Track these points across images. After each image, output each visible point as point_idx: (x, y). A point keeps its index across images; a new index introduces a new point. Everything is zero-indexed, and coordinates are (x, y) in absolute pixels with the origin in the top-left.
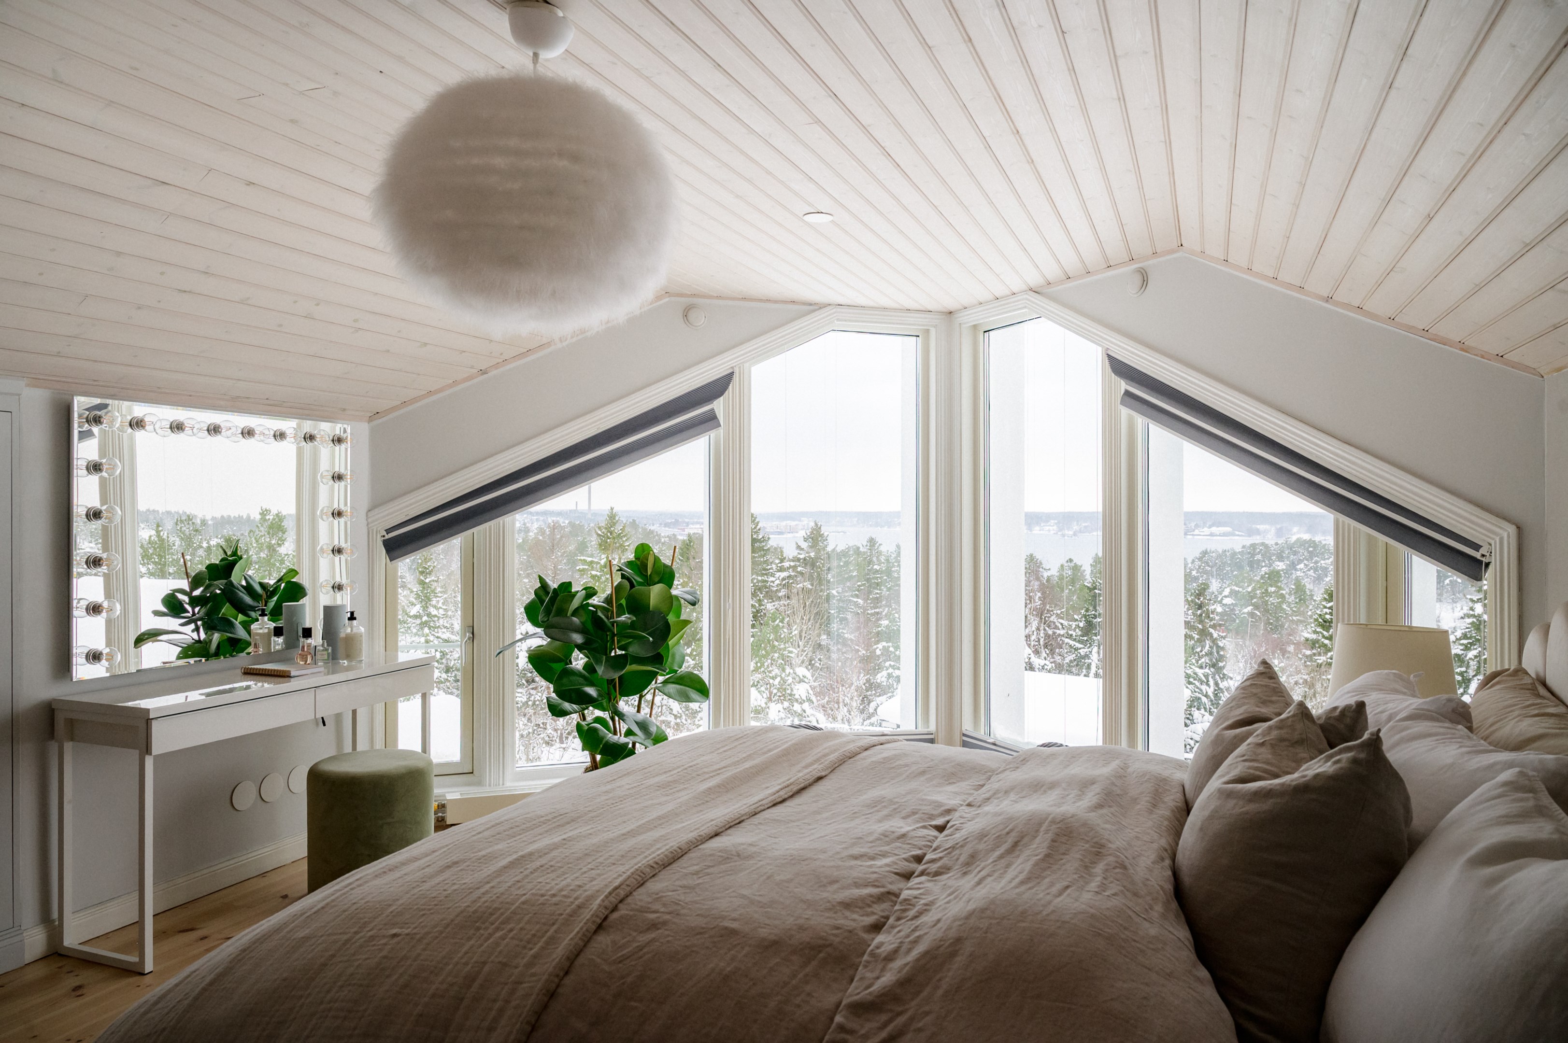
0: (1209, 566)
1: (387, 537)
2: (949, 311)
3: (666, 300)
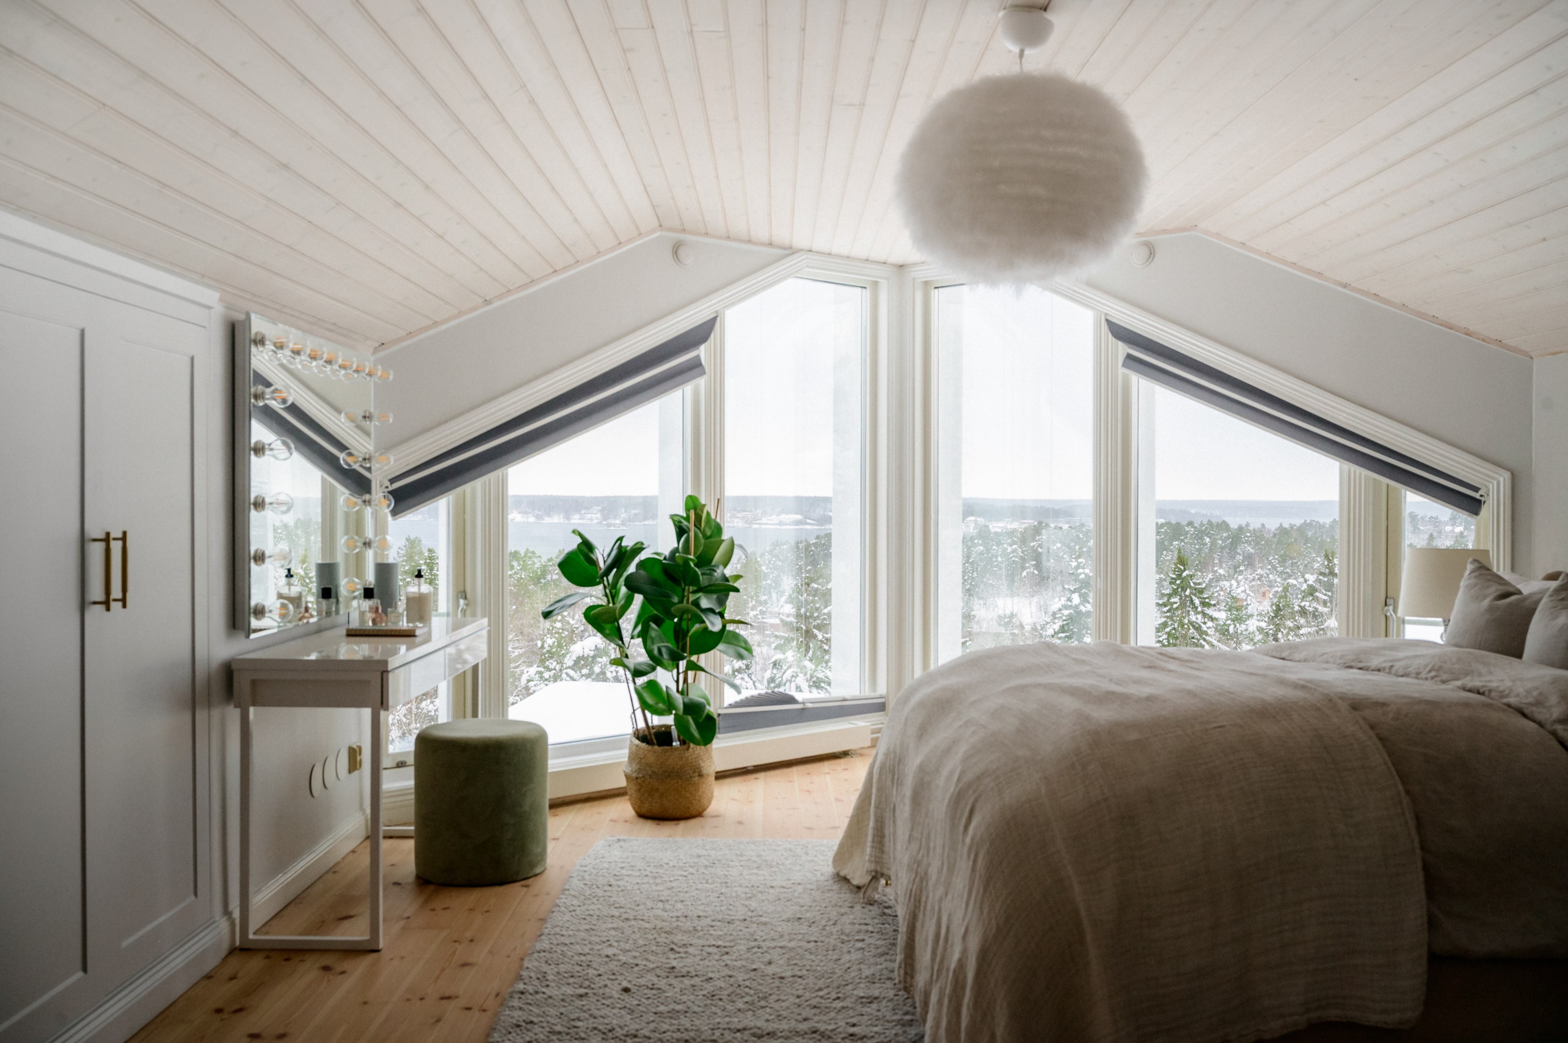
0: (780, 560)
1: (390, 489)
2: (901, 263)
3: (658, 234)
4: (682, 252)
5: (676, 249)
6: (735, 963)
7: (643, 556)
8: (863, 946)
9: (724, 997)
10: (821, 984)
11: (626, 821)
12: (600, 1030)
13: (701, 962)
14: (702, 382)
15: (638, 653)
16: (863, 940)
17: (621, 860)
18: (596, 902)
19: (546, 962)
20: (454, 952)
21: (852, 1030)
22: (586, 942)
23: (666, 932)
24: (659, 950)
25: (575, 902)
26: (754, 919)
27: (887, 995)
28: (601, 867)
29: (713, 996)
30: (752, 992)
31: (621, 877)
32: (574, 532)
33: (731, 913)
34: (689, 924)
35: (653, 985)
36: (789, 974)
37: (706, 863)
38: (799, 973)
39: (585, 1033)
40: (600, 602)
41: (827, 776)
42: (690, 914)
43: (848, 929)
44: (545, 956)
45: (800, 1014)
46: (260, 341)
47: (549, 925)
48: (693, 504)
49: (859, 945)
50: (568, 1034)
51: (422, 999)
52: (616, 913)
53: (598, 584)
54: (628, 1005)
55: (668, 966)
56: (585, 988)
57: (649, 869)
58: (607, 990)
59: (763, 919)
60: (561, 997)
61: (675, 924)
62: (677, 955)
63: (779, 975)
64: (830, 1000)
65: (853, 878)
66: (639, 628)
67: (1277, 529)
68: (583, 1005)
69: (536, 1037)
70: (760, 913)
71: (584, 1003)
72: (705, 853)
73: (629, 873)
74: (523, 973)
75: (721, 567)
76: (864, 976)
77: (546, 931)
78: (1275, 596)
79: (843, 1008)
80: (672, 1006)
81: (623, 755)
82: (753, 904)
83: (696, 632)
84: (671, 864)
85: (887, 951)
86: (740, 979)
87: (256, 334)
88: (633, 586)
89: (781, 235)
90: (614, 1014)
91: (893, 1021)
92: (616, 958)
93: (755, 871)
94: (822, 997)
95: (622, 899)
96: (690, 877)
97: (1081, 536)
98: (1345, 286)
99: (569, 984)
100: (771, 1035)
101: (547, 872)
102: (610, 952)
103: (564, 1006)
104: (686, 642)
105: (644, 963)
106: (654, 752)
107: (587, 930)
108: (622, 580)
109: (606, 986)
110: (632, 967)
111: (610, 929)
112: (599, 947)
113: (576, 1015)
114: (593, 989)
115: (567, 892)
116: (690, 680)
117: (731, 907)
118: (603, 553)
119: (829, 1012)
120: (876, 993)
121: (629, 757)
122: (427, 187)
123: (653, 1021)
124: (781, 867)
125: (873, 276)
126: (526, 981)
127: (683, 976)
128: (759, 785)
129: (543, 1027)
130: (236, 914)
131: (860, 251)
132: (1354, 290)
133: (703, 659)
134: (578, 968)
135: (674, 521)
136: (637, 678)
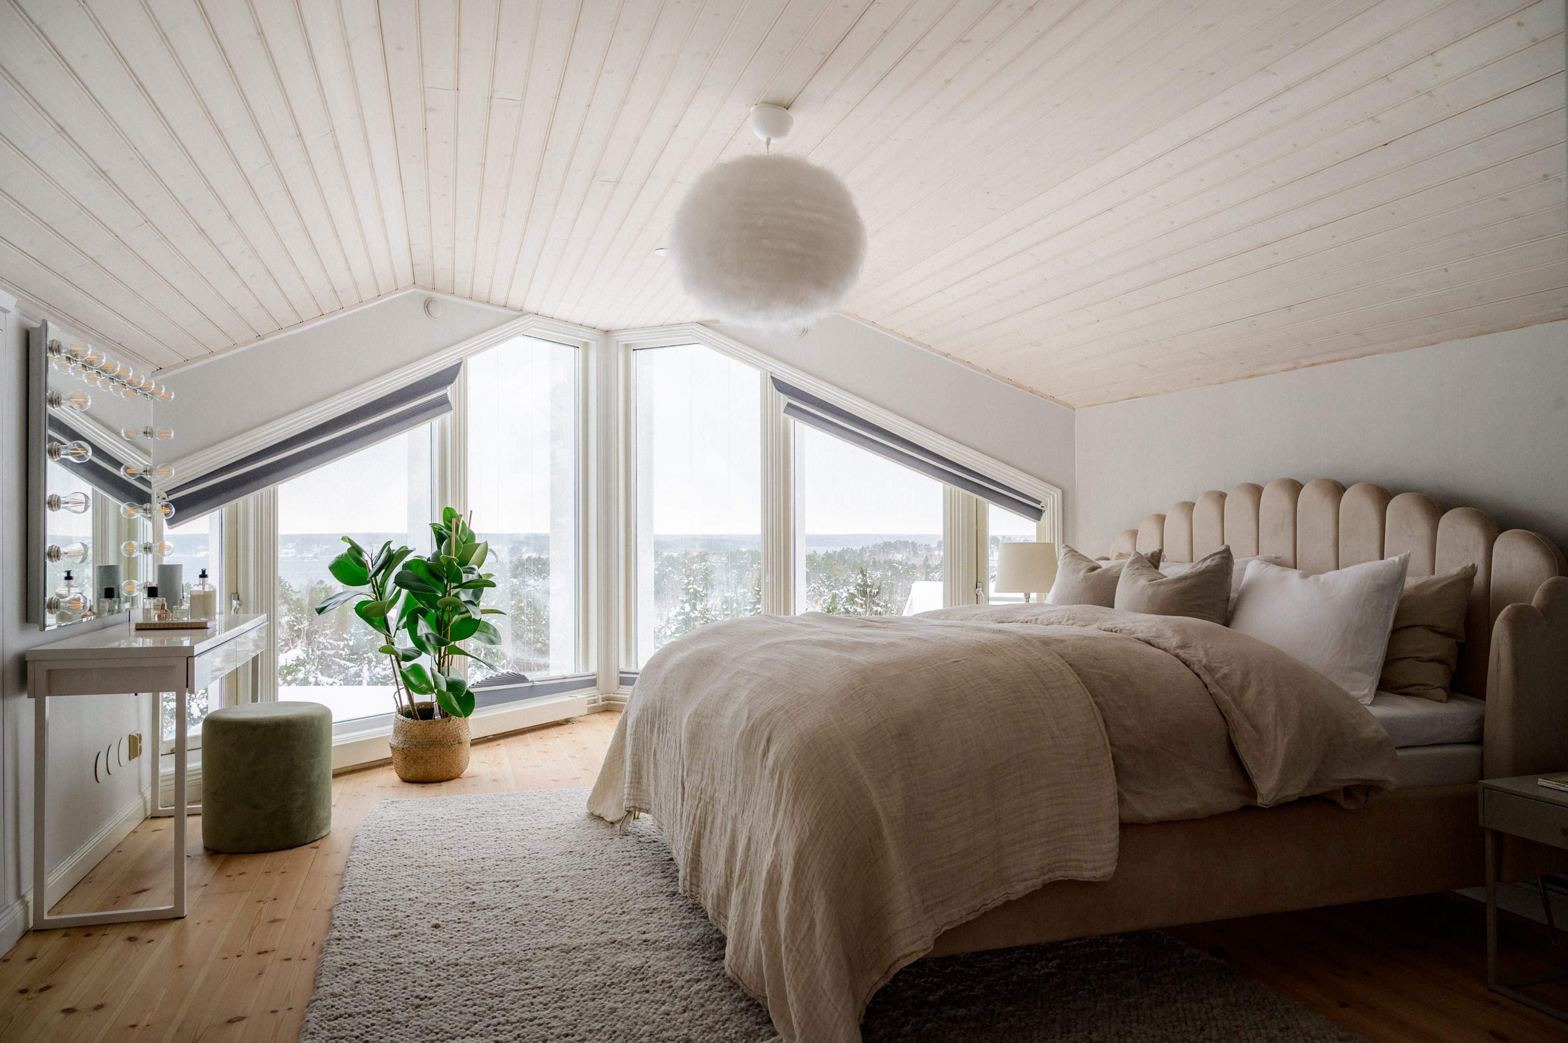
1: (171, 499)
2: (607, 329)
3: (412, 290)
4: (432, 307)
5: (427, 305)
6: (527, 893)
7: (409, 558)
8: (631, 869)
9: (526, 922)
10: (605, 902)
11: (393, 787)
12: (422, 964)
13: (496, 896)
14: (448, 416)
15: (404, 641)
16: (629, 864)
17: (399, 818)
18: (387, 855)
19: (354, 910)
20: (261, 911)
21: (644, 937)
22: (387, 890)
23: (457, 874)
24: (457, 889)
25: (367, 857)
26: (532, 856)
27: (663, 906)
28: (383, 825)
29: (516, 922)
30: (549, 916)
31: (404, 832)
32: (343, 539)
33: (510, 853)
34: (476, 865)
35: (459, 919)
36: (576, 897)
37: (477, 814)
38: (585, 896)
39: (409, 967)
40: (369, 599)
41: (557, 739)
42: (474, 857)
43: (614, 856)
44: (351, 905)
45: (596, 929)
46: (56, 349)
47: (348, 879)
48: (450, 516)
49: (628, 868)
50: (392, 971)
51: (239, 956)
52: (408, 862)
53: (368, 583)
54: (442, 939)
55: (468, 902)
56: (397, 929)
57: (427, 823)
58: (418, 928)
59: (540, 855)
60: (377, 939)
61: (464, 866)
62: (474, 892)
63: (568, 899)
64: (618, 915)
65: (607, 816)
66: (405, 619)
67: (824, 555)
68: (400, 944)
69: (363, 977)
70: (536, 851)
71: (401, 941)
72: (472, 806)
73: (410, 828)
74: (334, 922)
75: (477, 569)
76: (639, 892)
77: (347, 884)
78: (824, 602)
79: (630, 920)
80: (483, 935)
81: (388, 730)
82: (528, 845)
83: (455, 622)
84: (446, 817)
85: (652, 871)
86: (536, 906)
87: (52, 341)
88: (400, 583)
89: (516, 299)
90: (431, 948)
91: (675, 925)
92: (419, 900)
93: (522, 818)
94: (609, 913)
95: (409, 850)
96: (465, 827)
97: (686, 561)
98: (947, 356)
99: (381, 927)
100: (577, 949)
102: (412, 895)
103: (383, 947)
104: (447, 631)
105: (446, 901)
106: (420, 725)
107: (384, 879)
108: (390, 580)
109: (416, 925)
110: (436, 907)
111: (406, 876)
112: (401, 892)
113: (396, 953)
114: (404, 929)
115: (356, 849)
116: (451, 666)
117: (509, 848)
118: (372, 553)
119: (619, 925)
120: (654, 905)
121: (394, 732)
123: (469, 950)
124: (542, 812)
125: (586, 339)
126: (339, 929)
127: (485, 909)
128: (502, 749)
129: (367, 967)
130: (30, 897)
131: (577, 317)
132: (954, 359)
134: (386, 913)
135: (432, 530)
136: (402, 663)
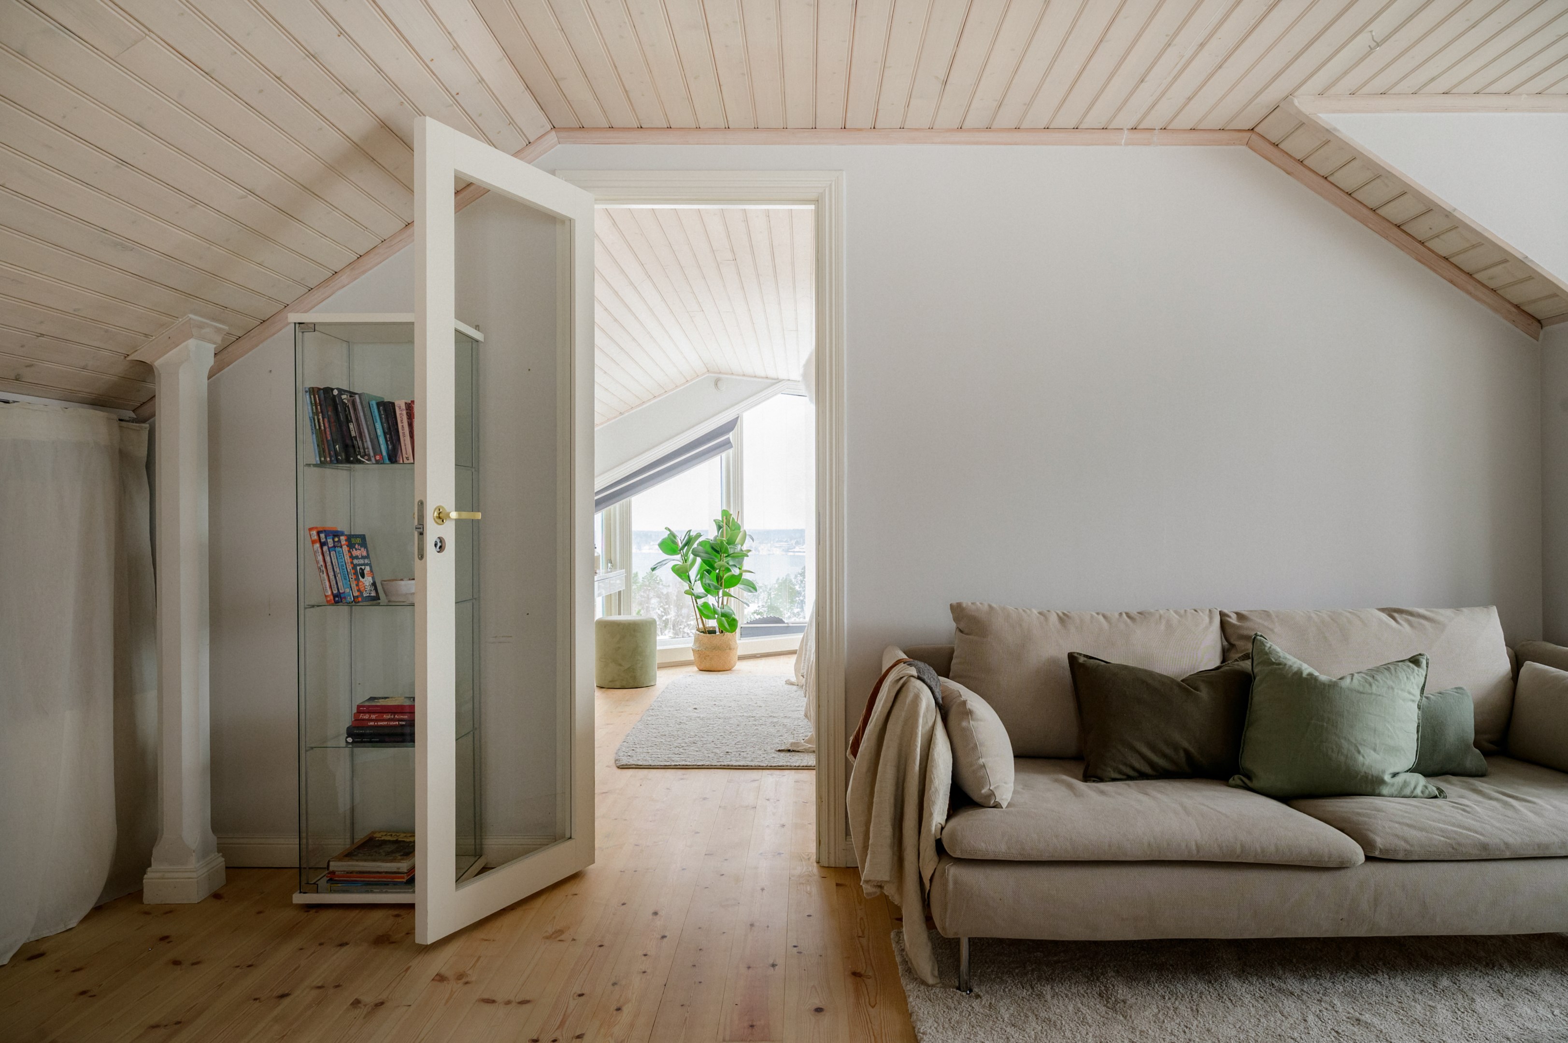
3: (707, 375)
4: (719, 384)
5: (716, 383)
7: (701, 539)
11: (696, 673)
14: (731, 451)
15: (699, 589)
32: (666, 528)
40: (679, 563)
48: (726, 514)
53: (678, 554)
66: (699, 576)
75: (740, 546)
81: (691, 642)
83: (727, 577)
88: (696, 554)
89: (772, 373)
101: (657, 685)
104: (722, 582)
106: (708, 638)
108: (690, 552)
116: (725, 603)
118: (680, 539)
121: (695, 643)
122: (605, 373)
133: (732, 591)
135: (716, 522)
136: (698, 600)
